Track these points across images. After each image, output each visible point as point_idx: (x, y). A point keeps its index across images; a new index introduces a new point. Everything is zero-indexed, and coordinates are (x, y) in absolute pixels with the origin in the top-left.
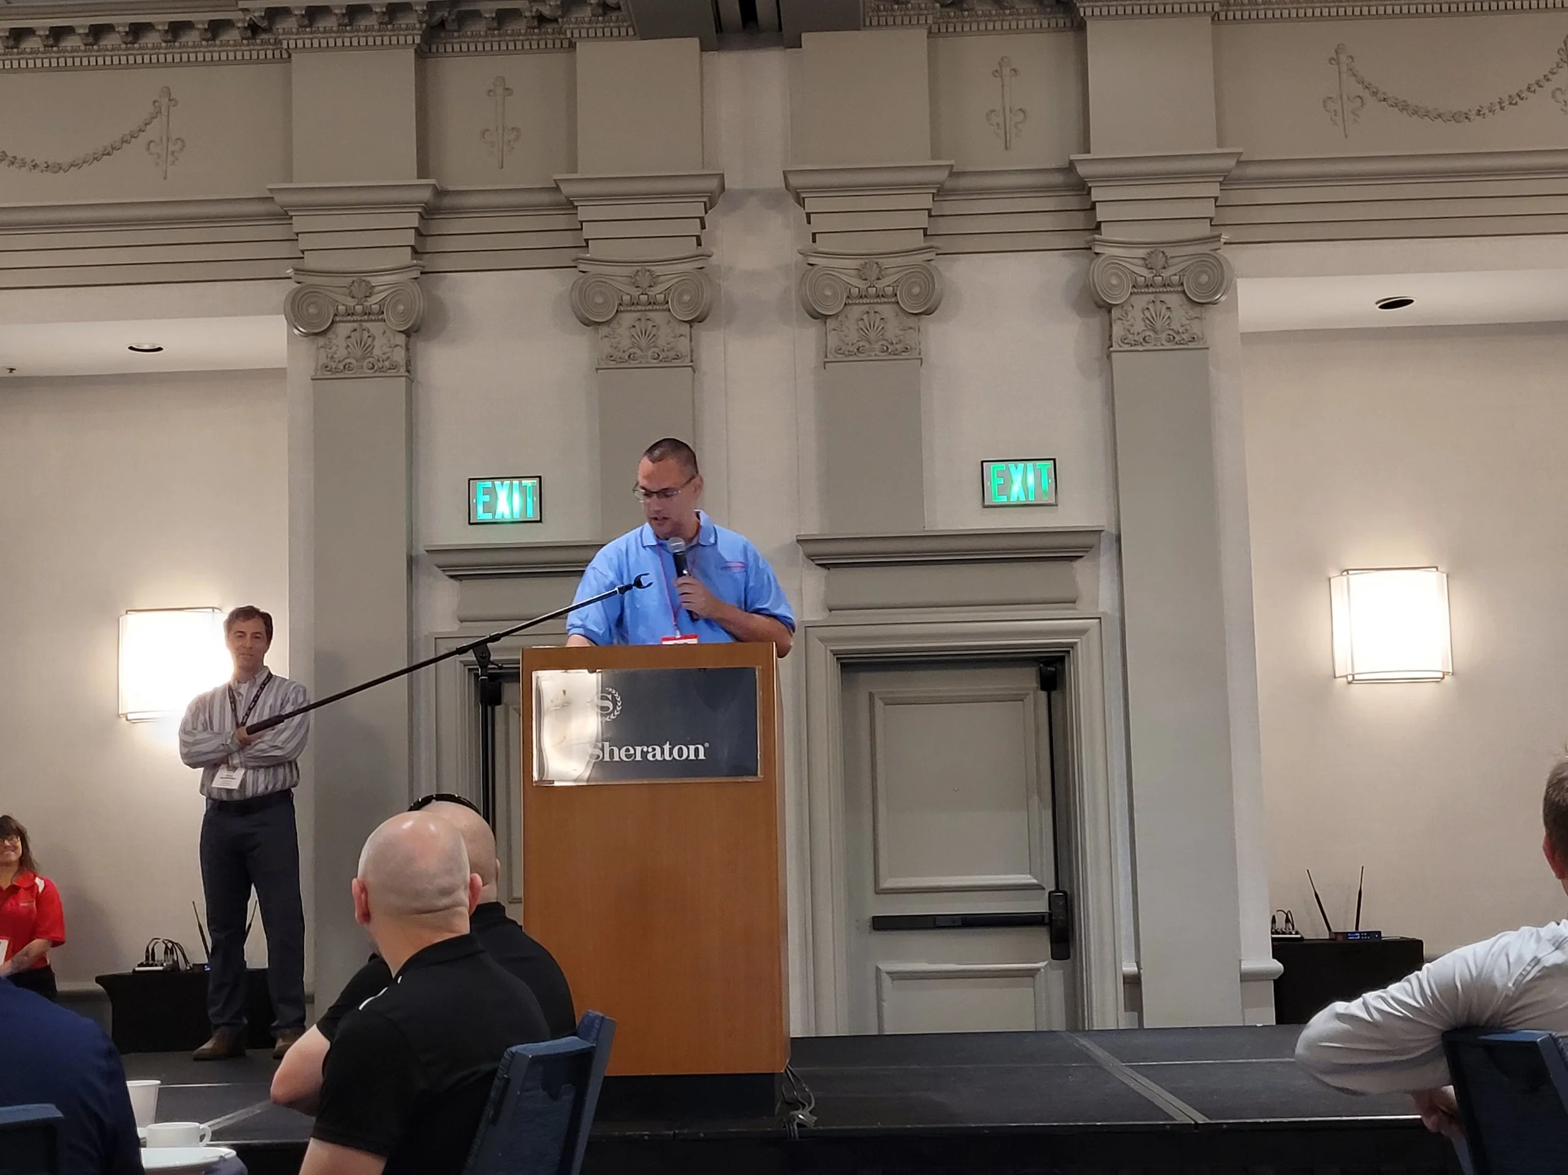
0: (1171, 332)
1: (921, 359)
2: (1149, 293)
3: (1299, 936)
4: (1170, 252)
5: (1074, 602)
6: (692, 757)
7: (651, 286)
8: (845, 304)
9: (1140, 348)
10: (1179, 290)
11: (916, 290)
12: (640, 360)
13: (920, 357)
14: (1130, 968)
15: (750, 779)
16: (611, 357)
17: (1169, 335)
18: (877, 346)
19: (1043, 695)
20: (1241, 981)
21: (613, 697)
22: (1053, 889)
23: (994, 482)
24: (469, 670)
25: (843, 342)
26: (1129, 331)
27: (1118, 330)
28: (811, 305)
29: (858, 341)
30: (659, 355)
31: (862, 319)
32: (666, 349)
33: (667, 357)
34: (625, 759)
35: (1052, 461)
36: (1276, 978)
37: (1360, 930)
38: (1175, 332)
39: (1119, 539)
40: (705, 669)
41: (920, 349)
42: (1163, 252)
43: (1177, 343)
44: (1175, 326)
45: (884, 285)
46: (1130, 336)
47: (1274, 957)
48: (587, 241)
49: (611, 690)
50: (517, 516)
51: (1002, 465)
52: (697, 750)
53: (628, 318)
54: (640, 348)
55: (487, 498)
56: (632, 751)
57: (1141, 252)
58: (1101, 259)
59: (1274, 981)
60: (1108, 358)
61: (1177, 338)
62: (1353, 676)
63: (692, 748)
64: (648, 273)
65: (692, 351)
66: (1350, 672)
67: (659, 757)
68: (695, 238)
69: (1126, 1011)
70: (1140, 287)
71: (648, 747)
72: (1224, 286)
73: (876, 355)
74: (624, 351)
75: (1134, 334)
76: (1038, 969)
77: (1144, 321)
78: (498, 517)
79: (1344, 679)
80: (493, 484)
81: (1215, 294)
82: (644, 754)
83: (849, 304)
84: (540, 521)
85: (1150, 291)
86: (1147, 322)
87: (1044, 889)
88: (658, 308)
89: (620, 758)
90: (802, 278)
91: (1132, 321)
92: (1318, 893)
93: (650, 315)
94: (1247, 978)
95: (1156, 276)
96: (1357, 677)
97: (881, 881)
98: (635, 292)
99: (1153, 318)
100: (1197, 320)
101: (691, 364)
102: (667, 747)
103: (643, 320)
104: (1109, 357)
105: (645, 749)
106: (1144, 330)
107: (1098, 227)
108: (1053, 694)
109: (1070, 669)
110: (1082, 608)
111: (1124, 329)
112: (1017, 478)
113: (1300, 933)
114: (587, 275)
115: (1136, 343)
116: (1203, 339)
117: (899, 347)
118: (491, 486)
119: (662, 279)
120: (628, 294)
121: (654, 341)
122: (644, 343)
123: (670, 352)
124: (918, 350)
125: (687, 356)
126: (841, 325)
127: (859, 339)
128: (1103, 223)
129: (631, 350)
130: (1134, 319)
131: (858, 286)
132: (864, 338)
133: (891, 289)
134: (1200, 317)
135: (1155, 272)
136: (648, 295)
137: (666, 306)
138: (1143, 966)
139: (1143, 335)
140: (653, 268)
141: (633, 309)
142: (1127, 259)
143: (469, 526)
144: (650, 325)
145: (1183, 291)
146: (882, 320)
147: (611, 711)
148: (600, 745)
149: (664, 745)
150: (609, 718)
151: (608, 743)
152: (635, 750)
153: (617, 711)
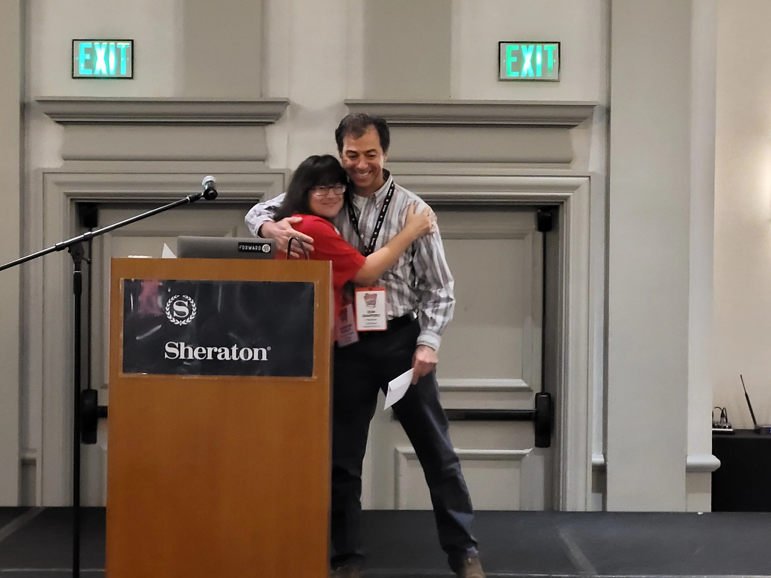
3: (731, 430)
5: (569, 162)
6: (256, 358)
14: (598, 459)
15: (306, 379)
19: (540, 235)
20: (686, 472)
21: (189, 303)
22: (539, 391)
23: (509, 60)
24: (72, 200)
34: (198, 358)
35: (557, 44)
36: (714, 470)
39: (608, 111)
40: (269, 283)
47: (713, 453)
49: (187, 297)
50: (113, 73)
51: (516, 47)
52: (260, 353)
55: (88, 57)
56: (204, 351)
59: (712, 473)
67: (227, 358)
69: (593, 492)
71: (218, 349)
76: (523, 455)
78: (97, 73)
80: (93, 45)
82: (215, 354)
84: (132, 78)
87: (532, 391)
89: (194, 356)
92: (747, 393)
94: (691, 470)
102: (234, 349)
105: (216, 350)
108: (550, 235)
109: (563, 217)
110: (576, 167)
112: (528, 57)
113: (733, 426)
118: (91, 47)
138: (609, 459)
143: (72, 79)
147: (187, 316)
148: (177, 345)
149: (232, 347)
150: (185, 322)
151: (184, 343)
152: (207, 350)
153: (192, 316)
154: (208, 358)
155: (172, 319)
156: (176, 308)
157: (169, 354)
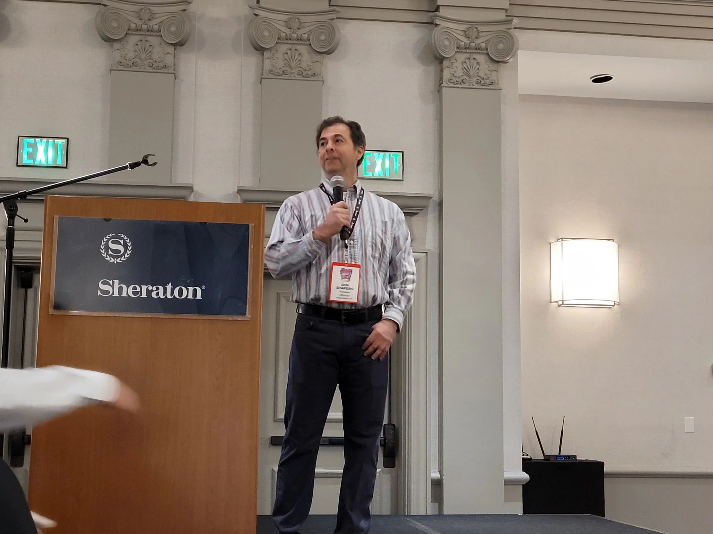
1: (323, 81)
3: (529, 457)
4: (481, 28)
6: (190, 297)
7: (149, 20)
8: (277, 42)
9: (460, 86)
10: (485, 52)
11: (323, 38)
12: (140, 67)
14: (436, 475)
15: (240, 318)
16: (120, 63)
17: (478, 79)
18: (296, 71)
20: (505, 485)
21: (125, 242)
22: (387, 423)
25: (274, 66)
27: (446, 74)
28: (255, 40)
29: (283, 67)
30: (153, 65)
31: (287, 53)
32: (157, 61)
33: (158, 66)
34: (131, 295)
35: (401, 153)
36: (524, 484)
37: (561, 454)
38: (482, 78)
39: (440, 204)
40: (205, 223)
41: (323, 76)
42: (476, 28)
43: (482, 85)
44: (482, 74)
45: (302, 33)
46: (454, 78)
47: (523, 471)
49: (123, 236)
50: (50, 163)
51: (370, 154)
52: (195, 291)
53: (133, 39)
54: (140, 59)
55: (30, 150)
56: (138, 289)
57: (463, 27)
58: (440, 28)
61: (483, 82)
62: (563, 301)
63: (191, 289)
64: (148, 11)
65: (175, 65)
66: (561, 299)
67: (161, 296)
69: (431, 502)
70: (462, 48)
71: (152, 287)
72: (513, 52)
73: (294, 76)
74: (129, 60)
75: (456, 77)
77: (463, 70)
78: (37, 163)
79: (556, 304)
80: (35, 141)
81: (508, 55)
82: (149, 292)
83: (279, 43)
84: (66, 167)
85: (468, 51)
86: (465, 70)
88: (154, 34)
89: (127, 294)
90: (250, 24)
91: (455, 69)
92: (537, 431)
93: (149, 38)
94: (509, 483)
95: (471, 42)
96: (565, 302)
97: (278, 414)
98: (139, 22)
99: (468, 68)
100: (495, 72)
101: (174, 72)
102: (169, 287)
103: (144, 41)
104: (439, 91)
105: (150, 288)
106: (462, 75)
107: (437, 9)
110: (416, 246)
111: (451, 73)
112: (379, 162)
113: (529, 455)
114: (107, 7)
115: (457, 83)
116: (498, 83)
117: (309, 72)
118: (33, 142)
119: (157, 15)
120: (134, 23)
121: (150, 55)
122: (143, 56)
123: (160, 63)
124: (322, 76)
125: (172, 67)
126: (273, 55)
127: (284, 65)
128: (440, 7)
129: (134, 60)
130: (457, 68)
131: (285, 32)
132: (288, 65)
133: (307, 35)
134: (496, 70)
135: (471, 40)
136: (148, 25)
137: (159, 33)
138: (444, 474)
139: (462, 78)
140: (152, 8)
141: (137, 33)
142: (454, 30)
143: (17, 167)
144: (148, 44)
145: (487, 53)
146: (300, 55)
147: (122, 254)
148: (111, 282)
149: (167, 286)
150: (120, 260)
151: (118, 281)
152: (141, 288)
153: (127, 255)
155: (107, 257)
156: (111, 246)
157: (103, 291)
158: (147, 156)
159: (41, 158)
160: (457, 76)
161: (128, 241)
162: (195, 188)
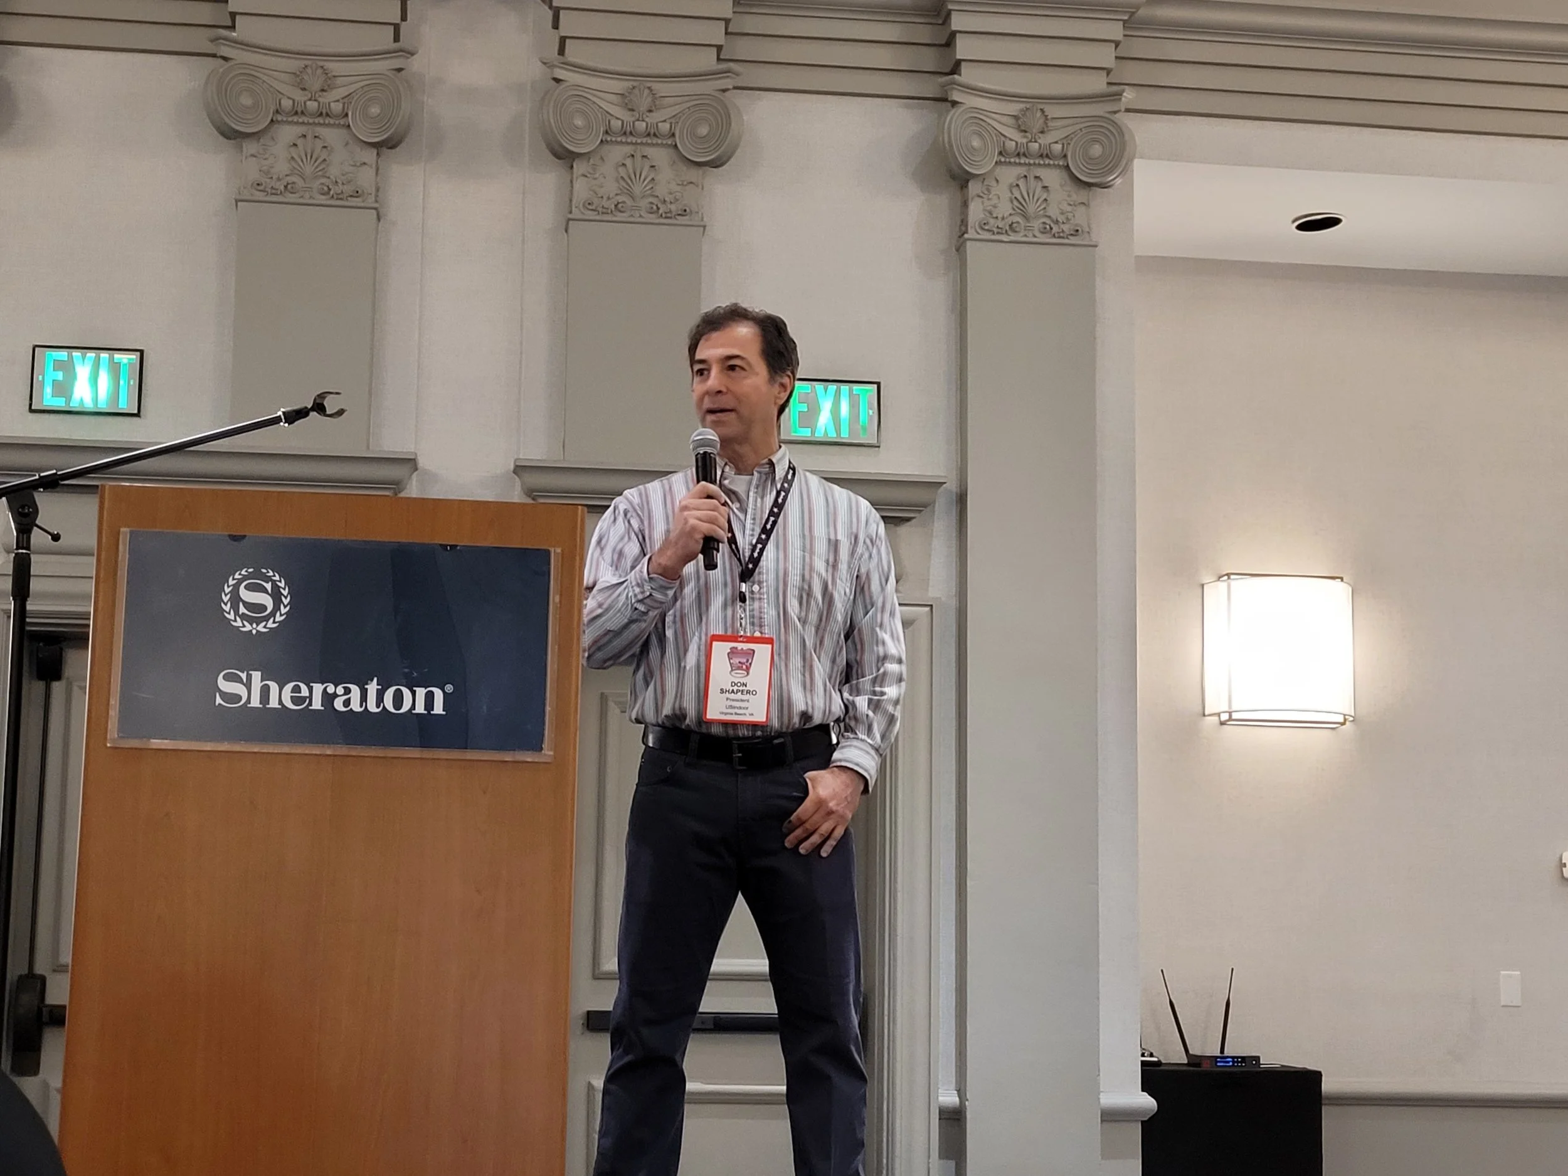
0: (1048, 221)
1: (704, 227)
2: (1020, 164)
3: (1155, 1059)
4: (1053, 111)
6: (420, 709)
7: (323, 90)
8: (602, 141)
9: (1004, 238)
10: (1061, 163)
11: (703, 130)
12: (302, 194)
13: (702, 223)
14: (950, 1098)
16: (258, 184)
17: (1044, 223)
18: (644, 203)
20: (1102, 1121)
21: (275, 587)
25: (596, 193)
26: (990, 213)
27: (976, 211)
28: (554, 135)
29: (617, 195)
30: (330, 189)
31: (624, 165)
32: (340, 181)
33: (342, 193)
34: (289, 705)
35: (875, 386)
36: (1146, 1119)
37: (1226, 1053)
38: (1053, 221)
39: (961, 499)
40: (453, 547)
41: (702, 214)
42: (1042, 110)
43: (1054, 236)
44: (1053, 212)
45: (658, 120)
46: (992, 221)
47: (1143, 1091)
48: (233, 15)
49: (271, 573)
50: (103, 406)
51: (806, 387)
52: (430, 697)
53: (287, 133)
54: (302, 176)
55: (60, 376)
56: (305, 692)
57: (1014, 108)
58: (962, 109)
59: (1143, 1122)
60: (957, 250)
61: (1055, 229)
62: (1230, 713)
63: (421, 692)
64: (320, 71)
65: (378, 190)
66: (1226, 709)
67: (356, 706)
68: (392, 28)
69: (940, 1158)
70: (1009, 155)
71: (336, 688)
72: (1122, 164)
73: (641, 216)
74: (278, 179)
75: (997, 218)
77: (1012, 202)
78: (74, 405)
79: (1216, 718)
80: (71, 357)
81: (1111, 172)
82: (328, 698)
83: (608, 142)
84: (138, 415)
85: (1022, 162)
86: (1015, 203)
88: (332, 121)
89: (281, 702)
90: (543, 99)
91: (995, 201)
92: (1173, 999)
93: (321, 131)
94: (1111, 1117)
95: (1031, 141)
96: (1235, 716)
98: (300, 96)
99: (1024, 198)
100: (1083, 208)
101: (376, 205)
102: (373, 687)
103: (309, 137)
104: (960, 249)
105: (331, 689)
106: (1011, 215)
107: (956, 68)
110: (907, 590)
111: (984, 210)
112: (826, 406)
113: (1154, 1054)
114: (231, 63)
115: (1000, 230)
116: (1089, 233)
117: (673, 207)
118: (66, 359)
119: (339, 81)
120: (289, 98)
121: (324, 169)
122: (308, 169)
123: (345, 186)
124: (700, 215)
125: (371, 194)
126: (594, 170)
127: (619, 192)
128: (963, 64)
129: (288, 178)
130: (999, 198)
131: (621, 118)
132: (626, 191)
133: (668, 126)
134: (1086, 202)
135: (1030, 137)
136: (319, 103)
137: (344, 120)
138: (968, 1097)
139: (1010, 220)
140: (330, 66)
141: (295, 120)
142: (994, 115)
143: (30, 414)
144: (319, 144)
145: (1066, 164)
146: (652, 169)
147: (270, 613)
148: (244, 676)
149: (367, 684)
150: (265, 627)
151: (259, 673)
152: (311, 690)
153: (281, 615)
154: (314, 707)
155: (235, 621)
156: (245, 594)
157: (227, 697)
158: (322, 396)
159: (83, 394)
160: (1000, 216)
161: (282, 584)
162: (422, 462)
